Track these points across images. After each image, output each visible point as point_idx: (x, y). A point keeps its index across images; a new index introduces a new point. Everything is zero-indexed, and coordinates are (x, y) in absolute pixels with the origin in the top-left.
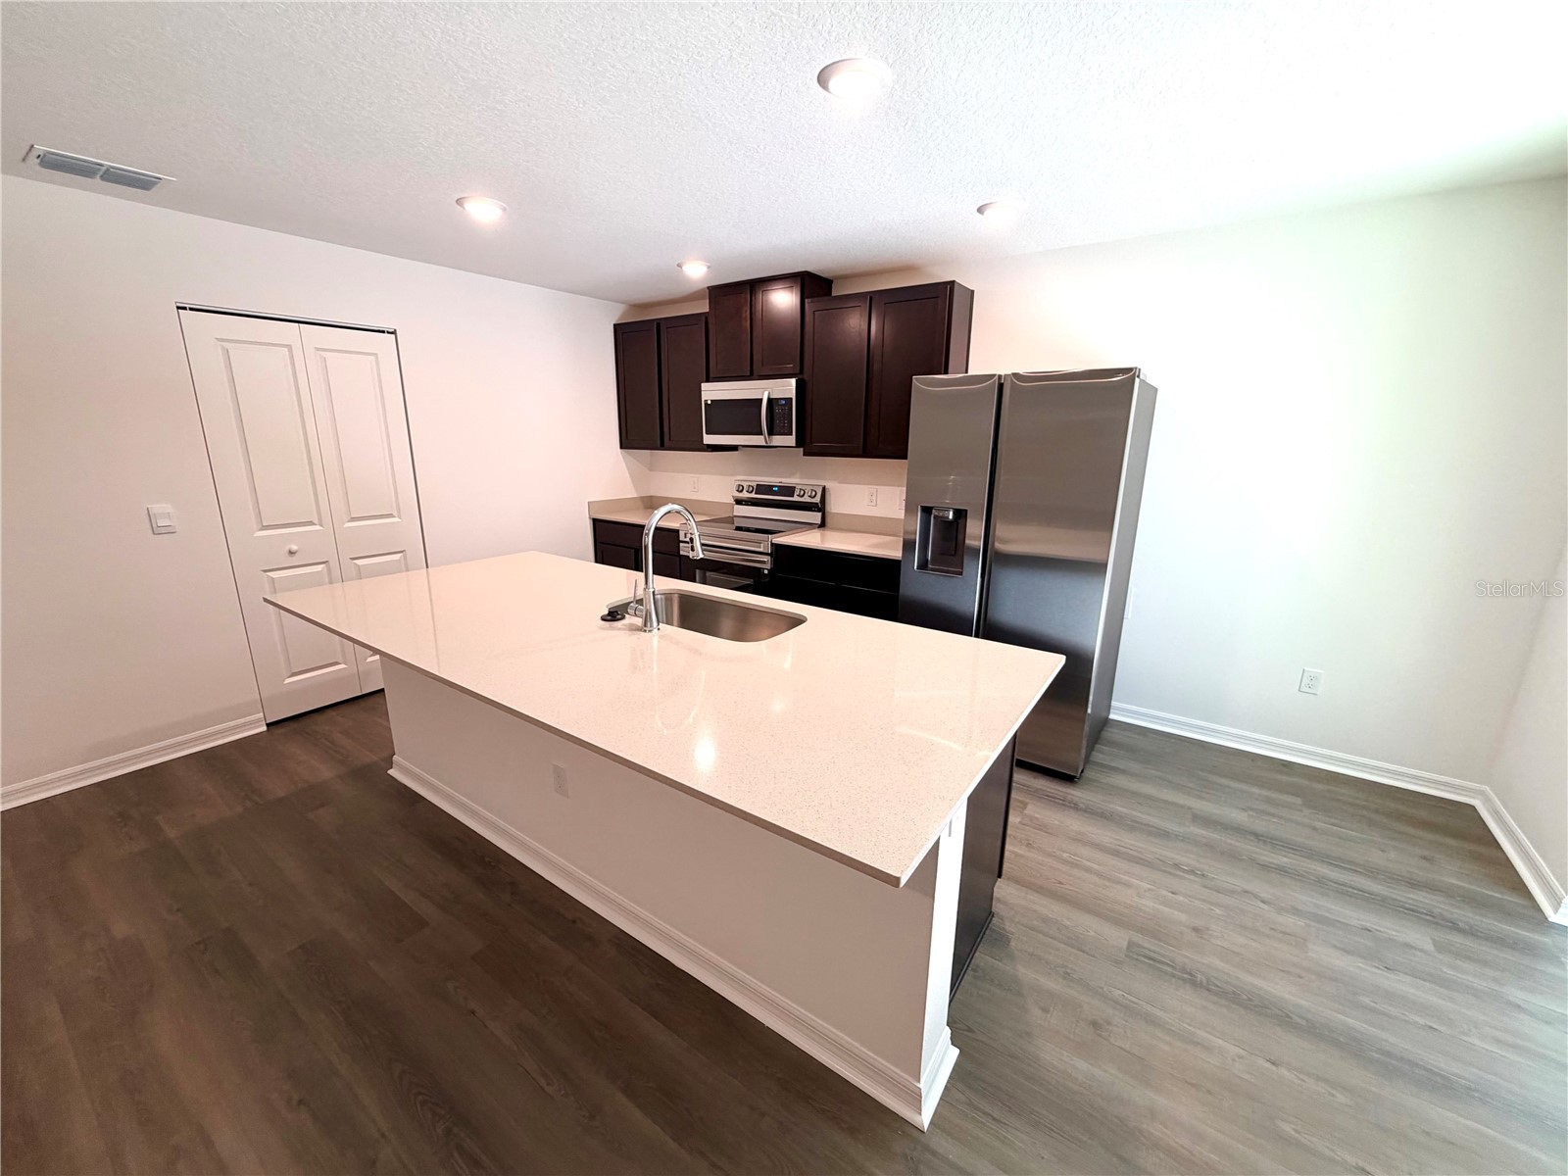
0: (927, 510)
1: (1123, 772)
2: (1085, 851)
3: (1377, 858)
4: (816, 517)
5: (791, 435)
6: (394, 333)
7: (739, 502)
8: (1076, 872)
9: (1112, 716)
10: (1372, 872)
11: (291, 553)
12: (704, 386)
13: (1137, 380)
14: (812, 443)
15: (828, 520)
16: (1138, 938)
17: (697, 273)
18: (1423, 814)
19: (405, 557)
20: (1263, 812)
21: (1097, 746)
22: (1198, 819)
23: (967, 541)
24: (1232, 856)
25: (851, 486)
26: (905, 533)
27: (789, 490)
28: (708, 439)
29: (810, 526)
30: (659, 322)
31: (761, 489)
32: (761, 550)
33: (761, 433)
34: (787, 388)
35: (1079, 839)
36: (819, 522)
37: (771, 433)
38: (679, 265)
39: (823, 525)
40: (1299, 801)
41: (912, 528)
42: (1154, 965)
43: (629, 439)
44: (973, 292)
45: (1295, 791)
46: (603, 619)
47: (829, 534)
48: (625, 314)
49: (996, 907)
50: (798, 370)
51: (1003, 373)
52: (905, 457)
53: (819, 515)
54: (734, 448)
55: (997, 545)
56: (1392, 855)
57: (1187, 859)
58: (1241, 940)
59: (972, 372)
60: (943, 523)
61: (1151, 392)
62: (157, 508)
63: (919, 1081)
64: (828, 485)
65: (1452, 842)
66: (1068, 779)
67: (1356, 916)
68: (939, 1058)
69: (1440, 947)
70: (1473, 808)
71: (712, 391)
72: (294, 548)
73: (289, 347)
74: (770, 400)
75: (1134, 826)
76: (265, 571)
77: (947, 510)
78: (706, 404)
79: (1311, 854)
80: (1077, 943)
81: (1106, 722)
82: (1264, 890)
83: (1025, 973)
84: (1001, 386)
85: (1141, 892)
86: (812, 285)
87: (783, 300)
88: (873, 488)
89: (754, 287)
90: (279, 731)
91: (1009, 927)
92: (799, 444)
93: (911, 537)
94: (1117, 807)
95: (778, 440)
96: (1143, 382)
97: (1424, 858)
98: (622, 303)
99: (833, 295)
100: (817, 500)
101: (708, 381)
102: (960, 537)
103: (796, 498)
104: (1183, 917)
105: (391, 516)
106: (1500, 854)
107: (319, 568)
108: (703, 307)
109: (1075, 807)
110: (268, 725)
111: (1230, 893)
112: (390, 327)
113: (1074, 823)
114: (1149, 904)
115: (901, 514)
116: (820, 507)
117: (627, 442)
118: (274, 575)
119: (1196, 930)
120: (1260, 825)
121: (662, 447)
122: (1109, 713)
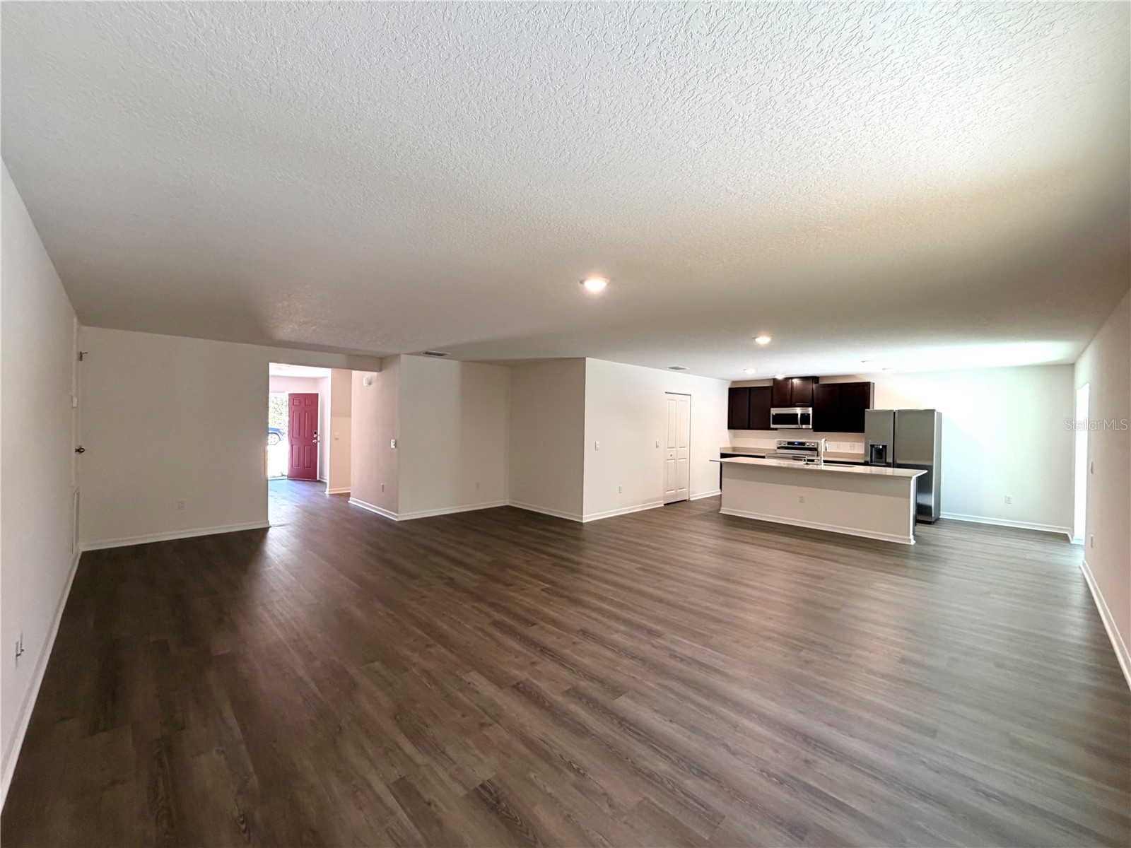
0: (872, 447)
3: (1027, 536)
5: (809, 425)
6: (691, 395)
7: (778, 448)
9: (941, 517)
11: (671, 455)
12: (772, 409)
13: (935, 413)
14: (817, 428)
16: (954, 538)
19: (686, 460)
23: (887, 458)
25: (829, 442)
27: (803, 444)
28: (772, 426)
30: (750, 388)
31: (789, 443)
33: (797, 424)
34: (810, 410)
35: (934, 530)
36: (816, 454)
37: (802, 424)
43: (732, 425)
44: (874, 384)
48: (733, 385)
50: (814, 405)
51: (894, 410)
52: (862, 432)
53: (816, 452)
54: (782, 429)
60: (877, 450)
61: (940, 415)
64: (820, 442)
65: (1053, 536)
66: (929, 523)
70: (1066, 534)
71: (774, 411)
73: (676, 401)
74: (802, 415)
75: (953, 530)
77: (879, 446)
81: (939, 518)
84: (894, 413)
89: (792, 378)
92: (812, 428)
95: (804, 426)
96: (937, 413)
98: (730, 381)
100: (816, 447)
101: (773, 407)
102: (884, 457)
103: (806, 446)
108: (771, 385)
109: (933, 527)
116: (816, 449)
117: (730, 427)
118: (669, 461)
119: (970, 538)
120: (992, 532)
121: (748, 429)
122: (940, 515)
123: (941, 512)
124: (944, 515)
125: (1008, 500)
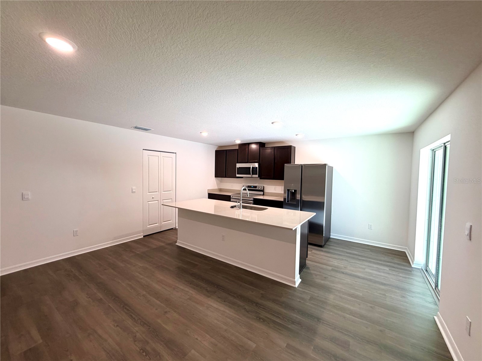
0: (288, 190)
1: (333, 246)
2: (324, 257)
3: (383, 259)
4: (262, 193)
5: (257, 175)
6: (176, 153)
7: (243, 190)
8: (322, 260)
9: (331, 237)
10: (381, 260)
11: (153, 198)
12: (237, 164)
13: (327, 166)
14: (261, 177)
15: (265, 193)
16: (333, 268)
17: (238, 142)
18: (394, 253)
19: (172, 200)
20: (362, 252)
21: (328, 242)
22: (347, 253)
23: (297, 198)
24: (353, 258)
25: (270, 186)
26: (284, 197)
27: (256, 187)
28: (237, 175)
29: (260, 195)
30: (226, 150)
31: (249, 187)
32: (251, 199)
33: (250, 174)
34: (256, 165)
35: (322, 255)
36: (262, 194)
37: (253, 174)
38: (235, 141)
39: (263, 195)
40: (369, 251)
41: (285, 196)
42: (337, 271)
44: (295, 147)
45: (368, 249)
46: (230, 208)
47: (264, 196)
48: (217, 148)
49: (306, 264)
50: (258, 161)
51: (302, 164)
52: (283, 180)
53: (263, 192)
54: (242, 177)
55: (303, 199)
56: (386, 258)
57: (344, 258)
58: (353, 268)
59: (295, 164)
60: (292, 193)
61: (330, 168)
62: (134, 188)
63: (295, 279)
64: (264, 186)
65: (398, 257)
66: (321, 246)
67: (375, 266)
68: (298, 280)
69: (390, 270)
70: (405, 252)
71: (238, 165)
72: (154, 197)
73: (158, 156)
74: (252, 167)
75: (335, 254)
76: (148, 202)
77: (293, 190)
78: (237, 168)
79: (370, 258)
80: (322, 268)
81: (330, 238)
82: (359, 262)
83: (312, 272)
84: (302, 166)
85: (335, 263)
86: (262, 145)
87: (254, 146)
88: (275, 187)
89: (249, 144)
90: (146, 238)
91: (309, 266)
92: (259, 177)
93: (285, 197)
94: (331, 251)
95: (254, 176)
96: (329, 166)
97: (392, 259)
98: (217, 146)
99: (266, 147)
100: (262, 189)
101: (237, 163)
102: (295, 197)
103: (257, 189)
104: (342, 266)
105: (170, 191)
106: (406, 258)
107: (157, 202)
108: (237, 148)
109: (322, 251)
110: (143, 236)
111: (352, 263)
112: (175, 152)
113: (322, 253)
114: (336, 264)
115: (283, 192)
116: (263, 191)
117: (217, 176)
118: (149, 202)
119: (345, 267)
120: (360, 254)
121: (226, 177)
122: (330, 236)
123: (331, 234)
124: (333, 236)
125: (370, 227)
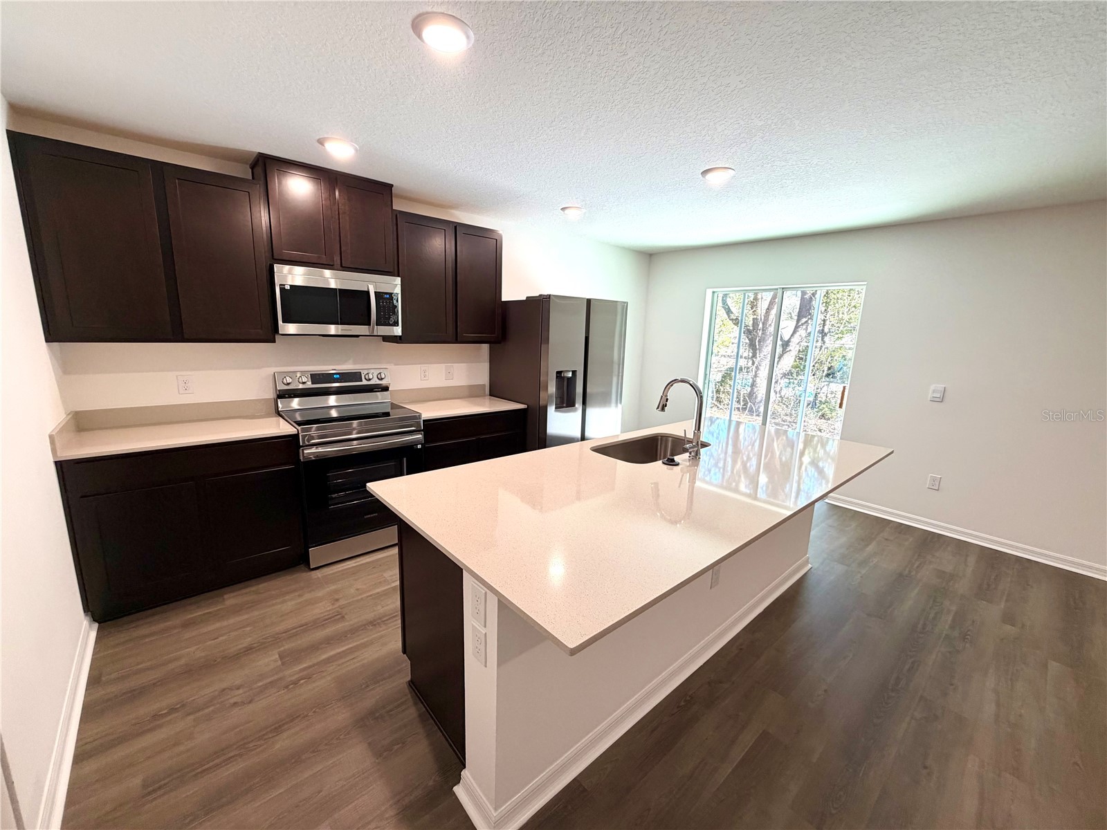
5: (398, 326)
7: (282, 395)
12: (286, 268)
27: (356, 376)
31: (316, 378)
37: (378, 324)
77: (569, 371)
78: (282, 290)
88: (425, 367)
103: (364, 382)
